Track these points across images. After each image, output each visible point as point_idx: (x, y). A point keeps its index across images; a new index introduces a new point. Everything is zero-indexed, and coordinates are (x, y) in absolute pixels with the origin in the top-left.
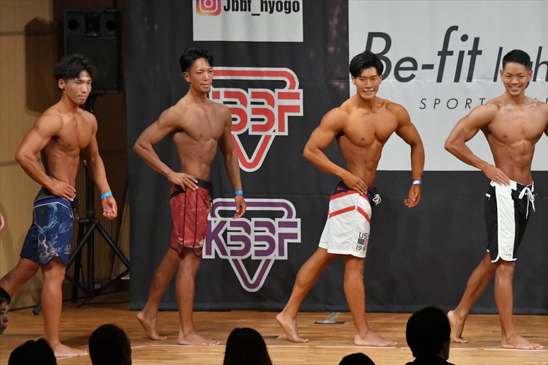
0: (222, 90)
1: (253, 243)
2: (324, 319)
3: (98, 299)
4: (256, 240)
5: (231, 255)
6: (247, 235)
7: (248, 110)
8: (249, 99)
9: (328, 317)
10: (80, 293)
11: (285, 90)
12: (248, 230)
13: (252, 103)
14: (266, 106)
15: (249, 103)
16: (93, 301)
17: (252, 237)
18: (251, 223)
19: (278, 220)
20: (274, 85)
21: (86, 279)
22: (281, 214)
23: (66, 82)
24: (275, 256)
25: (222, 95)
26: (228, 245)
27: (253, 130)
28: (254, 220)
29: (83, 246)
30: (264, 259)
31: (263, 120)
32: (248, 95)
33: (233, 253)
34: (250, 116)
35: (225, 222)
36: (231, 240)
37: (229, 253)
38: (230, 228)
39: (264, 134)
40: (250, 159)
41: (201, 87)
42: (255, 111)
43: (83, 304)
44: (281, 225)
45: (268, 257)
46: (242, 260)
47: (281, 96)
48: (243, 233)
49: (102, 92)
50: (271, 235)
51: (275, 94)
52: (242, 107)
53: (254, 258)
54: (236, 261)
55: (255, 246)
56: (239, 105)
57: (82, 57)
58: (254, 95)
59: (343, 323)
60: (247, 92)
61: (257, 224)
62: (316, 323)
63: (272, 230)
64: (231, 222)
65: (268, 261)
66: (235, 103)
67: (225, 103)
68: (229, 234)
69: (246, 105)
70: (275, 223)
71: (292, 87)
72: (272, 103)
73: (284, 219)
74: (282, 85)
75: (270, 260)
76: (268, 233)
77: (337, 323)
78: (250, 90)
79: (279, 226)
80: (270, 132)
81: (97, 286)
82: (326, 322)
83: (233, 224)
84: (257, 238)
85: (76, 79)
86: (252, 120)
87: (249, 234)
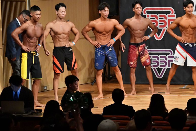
0: (150, 15)
1: (160, 63)
2: (183, 87)
3: (112, 80)
4: (161, 62)
5: (153, 67)
6: (158, 60)
7: (158, 21)
8: (159, 17)
9: (184, 86)
10: (106, 79)
11: (170, 14)
12: (158, 59)
13: (160, 19)
14: (164, 19)
15: (158, 18)
16: (110, 81)
17: (159, 61)
18: (159, 57)
19: (168, 56)
20: (166, 13)
21: (107, 74)
22: (169, 54)
23: (101, 11)
24: (167, 67)
25: (150, 16)
26: (152, 64)
27: (160, 27)
28: (160, 56)
29: (107, 64)
30: (163, 68)
31: (163, 24)
32: (158, 16)
33: (153, 66)
34: (159, 23)
35: (151, 56)
36: (153, 62)
37: (152, 66)
38: (152, 58)
39: (163, 28)
40: (159, 36)
41: (138, 13)
42: (160, 21)
43: (107, 82)
44: (169, 57)
45: (165, 67)
46: (156, 68)
47: (169, 16)
48: (157, 60)
49: (113, 15)
50: (165, 60)
51: (167, 16)
52: (156, 20)
53: (160, 68)
54: (154, 69)
55: (160, 64)
56: (155, 19)
57: (105, 3)
58: (160, 16)
59: (189, 88)
60: (158, 15)
61: (161, 57)
62: (180, 88)
63: (166, 59)
64: (153, 56)
65: (165, 69)
66: (154, 19)
67: (151, 18)
68: (152, 60)
69: (157, 19)
70: (167, 56)
71: (172, 13)
72: (166, 18)
73: (170, 55)
74: (169, 12)
75: (165, 68)
76: (164, 60)
77: (187, 88)
78: (159, 14)
79: (168, 58)
80: (165, 28)
81: (111, 77)
82: (183, 88)
83: (153, 57)
84: (161, 61)
85: (104, 10)
86: (160, 24)
87: (159, 60)
